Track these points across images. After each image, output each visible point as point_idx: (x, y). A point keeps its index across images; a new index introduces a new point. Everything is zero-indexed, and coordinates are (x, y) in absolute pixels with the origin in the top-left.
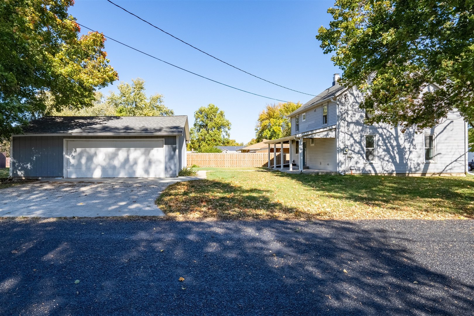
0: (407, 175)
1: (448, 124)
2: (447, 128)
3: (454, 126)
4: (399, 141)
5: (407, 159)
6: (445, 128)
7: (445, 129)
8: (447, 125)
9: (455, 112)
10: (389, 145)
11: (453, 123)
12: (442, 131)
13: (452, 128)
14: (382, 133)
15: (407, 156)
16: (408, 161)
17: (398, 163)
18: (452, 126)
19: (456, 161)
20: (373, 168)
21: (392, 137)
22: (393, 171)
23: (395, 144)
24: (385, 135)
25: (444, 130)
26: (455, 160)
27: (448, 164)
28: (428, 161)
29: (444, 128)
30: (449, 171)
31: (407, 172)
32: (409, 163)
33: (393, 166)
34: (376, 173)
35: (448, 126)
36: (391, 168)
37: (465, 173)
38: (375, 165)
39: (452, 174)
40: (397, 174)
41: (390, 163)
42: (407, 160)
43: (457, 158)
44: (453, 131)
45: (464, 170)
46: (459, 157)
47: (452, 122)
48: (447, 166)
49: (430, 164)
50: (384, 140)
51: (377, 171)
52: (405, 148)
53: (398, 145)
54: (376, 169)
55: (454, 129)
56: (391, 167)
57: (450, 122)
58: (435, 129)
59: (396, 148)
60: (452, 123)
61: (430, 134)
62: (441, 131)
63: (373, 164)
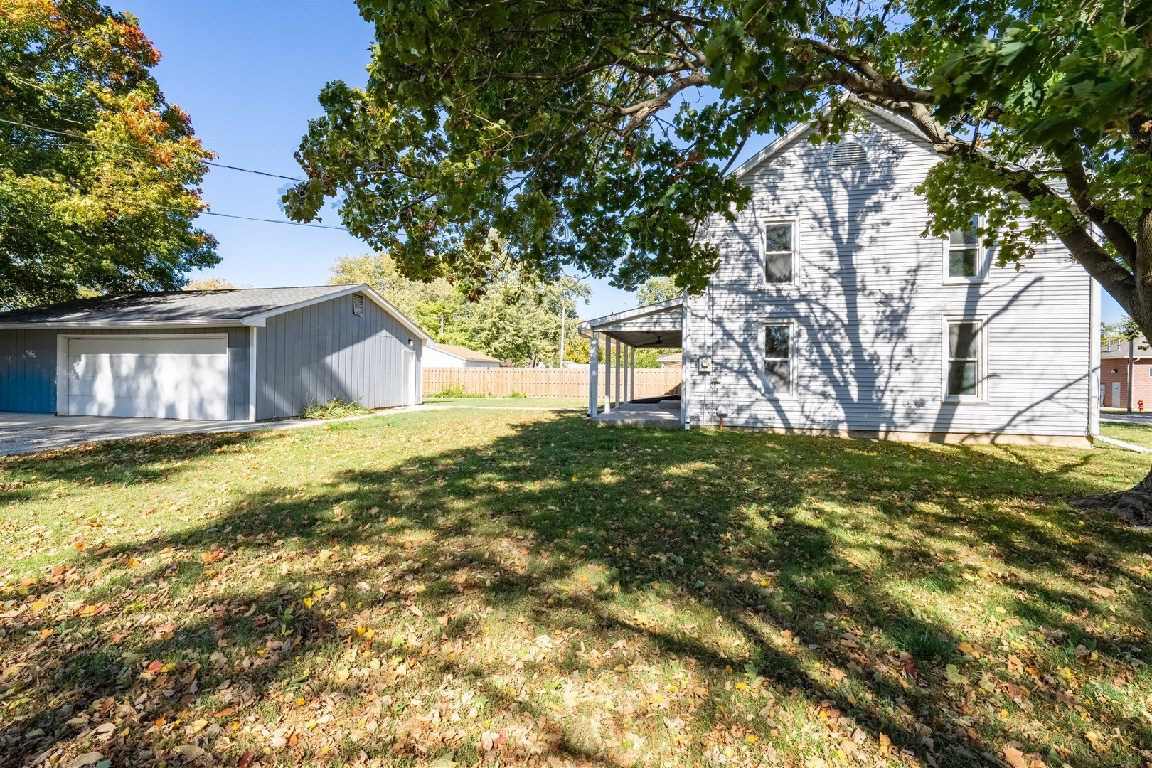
0: (882, 435)
1: (1026, 288)
2: (1020, 298)
3: (1045, 293)
4: (861, 340)
5: (883, 392)
6: (1016, 297)
7: (1016, 303)
8: (1020, 289)
9: (1051, 249)
10: (826, 348)
11: (1044, 284)
12: (1005, 309)
13: (1038, 298)
14: (808, 317)
15: (880, 382)
16: (885, 397)
17: (856, 401)
18: (1039, 293)
19: (1050, 398)
20: (781, 413)
21: (838, 325)
22: (839, 422)
23: (846, 345)
24: (817, 321)
25: (1008, 305)
26: (1049, 395)
27: (1022, 409)
28: (953, 399)
29: (1010, 298)
30: (1023, 429)
31: (883, 427)
32: (887, 399)
33: (841, 410)
34: (789, 428)
35: (1025, 293)
36: (833, 414)
37: (1090, 438)
38: (785, 406)
39: (1036, 438)
40: (850, 432)
41: (831, 401)
42: (880, 394)
43: (1053, 391)
44: (1039, 307)
45: (1084, 429)
46: (1061, 386)
47: (1040, 279)
48: (1020, 413)
49: (959, 407)
50: (812, 334)
51: (791, 422)
52: (875, 358)
53: (857, 350)
54: (788, 417)
55: (1044, 302)
56: (831, 411)
57: (1032, 279)
58: (979, 303)
59: (848, 359)
60: (1038, 284)
61: (961, 318)
62: (1000, 308)
63: (781, 404)
